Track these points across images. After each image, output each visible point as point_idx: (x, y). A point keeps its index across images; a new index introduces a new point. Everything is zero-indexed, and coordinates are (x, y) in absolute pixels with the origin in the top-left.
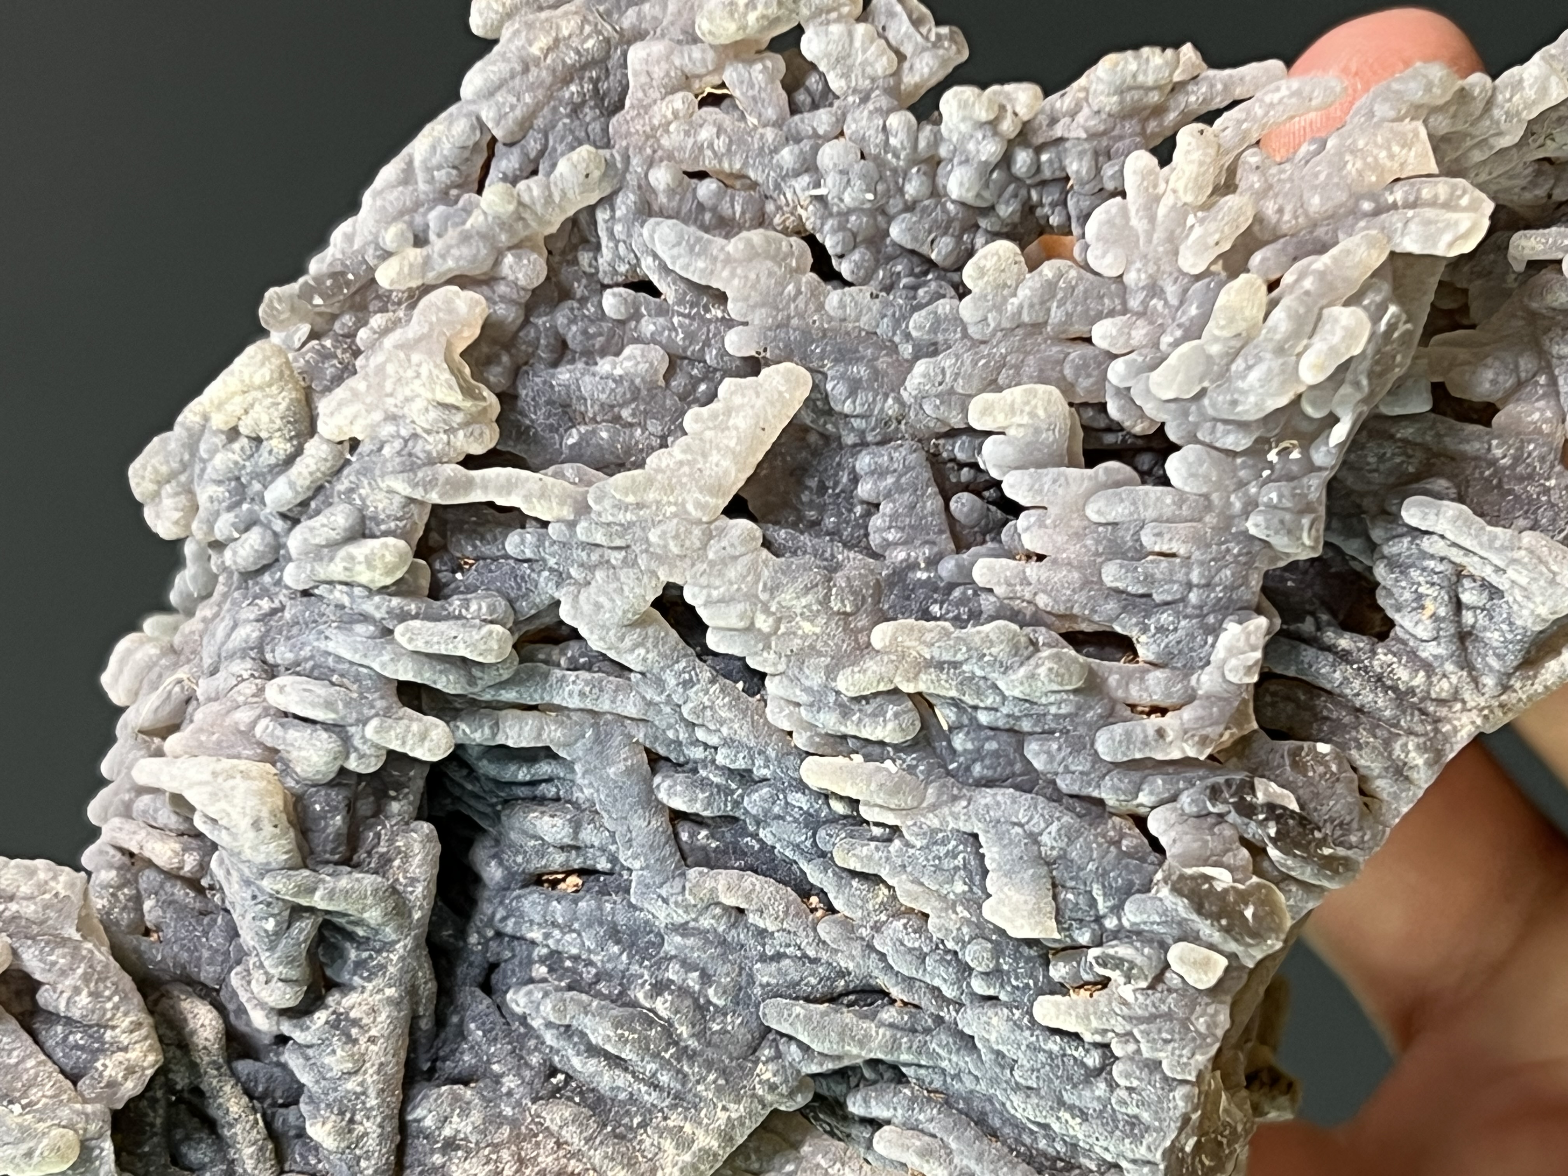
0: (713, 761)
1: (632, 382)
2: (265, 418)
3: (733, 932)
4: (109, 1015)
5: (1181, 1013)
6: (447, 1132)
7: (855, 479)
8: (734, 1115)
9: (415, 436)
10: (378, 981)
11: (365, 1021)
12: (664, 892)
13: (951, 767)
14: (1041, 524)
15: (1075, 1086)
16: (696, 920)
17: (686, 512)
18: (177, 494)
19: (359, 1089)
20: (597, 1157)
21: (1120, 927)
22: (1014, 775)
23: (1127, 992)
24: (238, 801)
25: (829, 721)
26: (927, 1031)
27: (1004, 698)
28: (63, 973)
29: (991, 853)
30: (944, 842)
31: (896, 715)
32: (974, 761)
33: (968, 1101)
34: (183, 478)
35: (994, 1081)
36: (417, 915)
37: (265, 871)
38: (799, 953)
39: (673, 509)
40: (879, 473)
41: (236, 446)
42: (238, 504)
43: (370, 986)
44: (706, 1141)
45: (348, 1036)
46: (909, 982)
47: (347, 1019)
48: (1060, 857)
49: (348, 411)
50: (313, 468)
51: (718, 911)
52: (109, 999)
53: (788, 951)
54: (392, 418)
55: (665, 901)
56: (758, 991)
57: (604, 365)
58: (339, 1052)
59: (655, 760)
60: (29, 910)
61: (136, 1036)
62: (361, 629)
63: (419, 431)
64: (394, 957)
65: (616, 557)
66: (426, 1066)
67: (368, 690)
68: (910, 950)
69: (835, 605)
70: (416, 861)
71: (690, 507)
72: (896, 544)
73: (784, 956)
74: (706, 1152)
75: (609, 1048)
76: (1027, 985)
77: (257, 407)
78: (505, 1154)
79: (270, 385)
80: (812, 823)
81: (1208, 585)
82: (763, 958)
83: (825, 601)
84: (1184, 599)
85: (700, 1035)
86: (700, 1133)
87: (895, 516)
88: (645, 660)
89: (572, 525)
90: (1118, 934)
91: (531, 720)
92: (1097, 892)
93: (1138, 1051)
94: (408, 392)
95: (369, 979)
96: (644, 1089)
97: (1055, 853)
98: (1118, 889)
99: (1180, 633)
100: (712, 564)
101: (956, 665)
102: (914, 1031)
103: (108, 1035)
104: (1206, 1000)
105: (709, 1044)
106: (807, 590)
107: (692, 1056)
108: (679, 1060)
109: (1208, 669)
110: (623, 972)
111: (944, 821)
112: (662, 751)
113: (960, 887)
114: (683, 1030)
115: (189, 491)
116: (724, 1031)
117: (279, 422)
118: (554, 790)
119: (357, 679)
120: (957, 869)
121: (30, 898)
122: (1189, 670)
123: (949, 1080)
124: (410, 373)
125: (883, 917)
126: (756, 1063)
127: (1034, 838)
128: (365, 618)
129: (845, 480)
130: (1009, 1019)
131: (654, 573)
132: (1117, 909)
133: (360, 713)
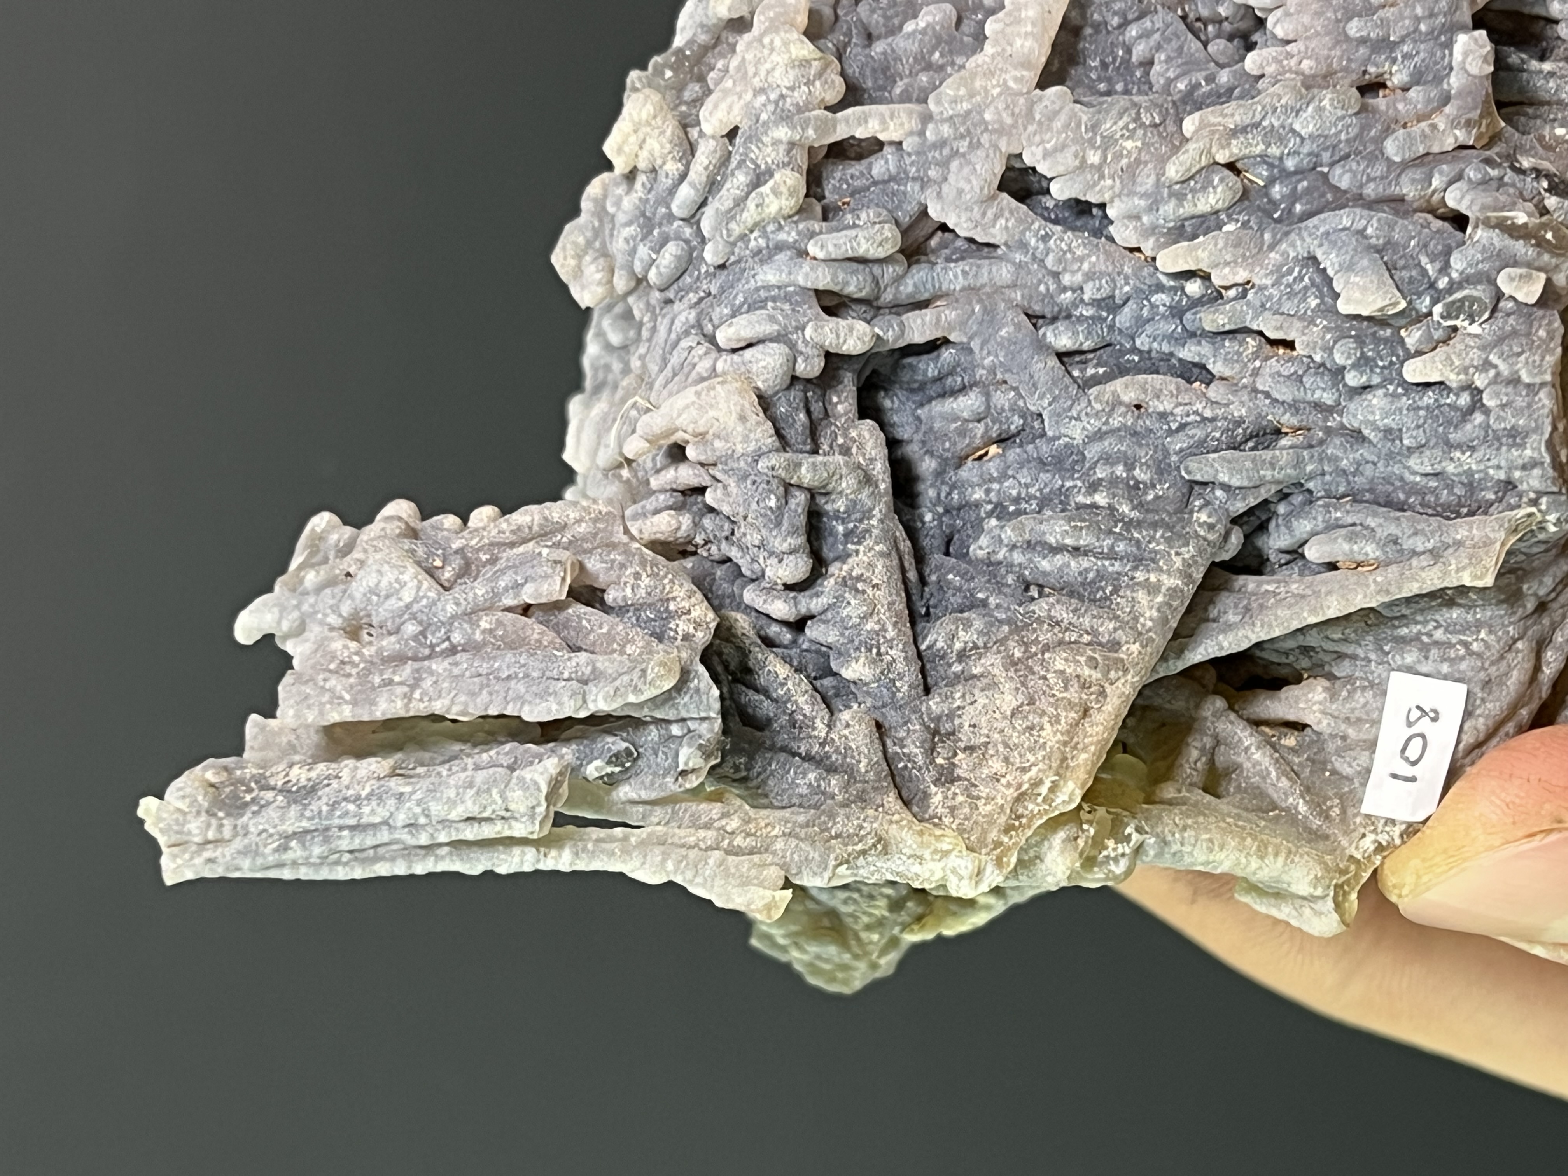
0: (1082, 300)
1: (934, 29)
2: (657, 147)
3: (1140, 422)
4: (668, 588)
5: (1522, 328)
6: (958, 646)
7: (1129, 51)
8: (1187, 556)
9: (782, 97)
10: (869, 542)
11: (866, 574)
12: (1074, 413)
13: (1276, 216)
14: (1287, 14)
15: (1456, 427)
16: (1106, 423)
17: (1008, 88)
18: (596, 259)
19: (877, 627)
20: (1086, 622)
21: (1451, 282)
22: (1328, 203)
23: (1475, 329)
24: (723, 405)
25: (1169, 210)
26: (1321, 442)
27: (1303, 139)
28: (623, 566)
29: (1330, 262)
30: (1290, 272)
31: (1222, 180)
32: (1293, 204)
33: (1371, 490)
34: (597, 244)
35: (1390, 457)
36: (883, 486)
37: (757, 456)
38: (1198, 418)
39: (998, 90)
40: (1145, 35)
41: (638, 185)
42: (650, 232)
43: (862, 548)
44: (1170, 582)
45: (857, 590)
46: (1294, 407)
47: (851, 578)
48: (1385, 244)
49: (723, 106)
50: (706, 162)
51: (1123, 409)
52: (665, 576)
53: (1189, 419)
54: (763, 91)
55: (1078, 419)
56: (1174, 458)
57: (909, 27)
58: (853, 602)
59: (1034, 318)
60: (582, 528)
61: (693, 600)
62: (782, 257)
63: (784, 91)
64: (874, 522)
65: (963, 146)
66: (923, 611)
67: (798, 303)
68: (1289, 377)
69: (1146, 119)
70: (870, 445)
71: (1011, 84)
72: (1177, 78)
73: (1186, 425)
74: (1173, 592)
75: (1068, 541)
76: (1391, 361)
77: (648, 140)
78: (1012, 644)
79: (655, 117)
80: (1177, 312)
81: (1432, 15)
82: (1170, 432)
83: (1137, 119)
84: (1416, 30)
85: (1140, 506)
86: (1164, 577)
87: (1169, 60)
88: (1007, 228)
89: (922, 133)
90: (1453, 287)
91: (928, 314)
92: (1424, 260)
93: (1498, 374)
94: (768, 66)
95: (859, 543)
96: (1107, 563)
97: (1381, 241)
98: (1441, 253)
99: (1422, 55)
100: (1040, 123)
101: (1257, 125)
102: (1311, 446)
103: (672, 607)
104: (1540, 313)
105: (1148, 511)
106: (1121, 116)
107: (1139, 524)
108: (1128, 531)
109: (1453, 74)
110: (1060, 489)
111: (1285, 254)
112: (1037, 308)
113: (1313, 302)
114: (1125, 508)
115: (605, 254)
116: (1157, 497)
117: (668, 146)
118: (959, 379)
119: (787, 298)
120: (1306, 288)
121: (579, 521)
122: (1438, 80)
123: (1351, 478)
124: (766, 52)
125: (1257, 363)
126: (1191, 512)
127: (1361, 233)
128: (780, 247)
129: (1121, 53)
130: (1385, 395)
131: (996, 147)
132: (1445, 268)
133: (797, 321)
